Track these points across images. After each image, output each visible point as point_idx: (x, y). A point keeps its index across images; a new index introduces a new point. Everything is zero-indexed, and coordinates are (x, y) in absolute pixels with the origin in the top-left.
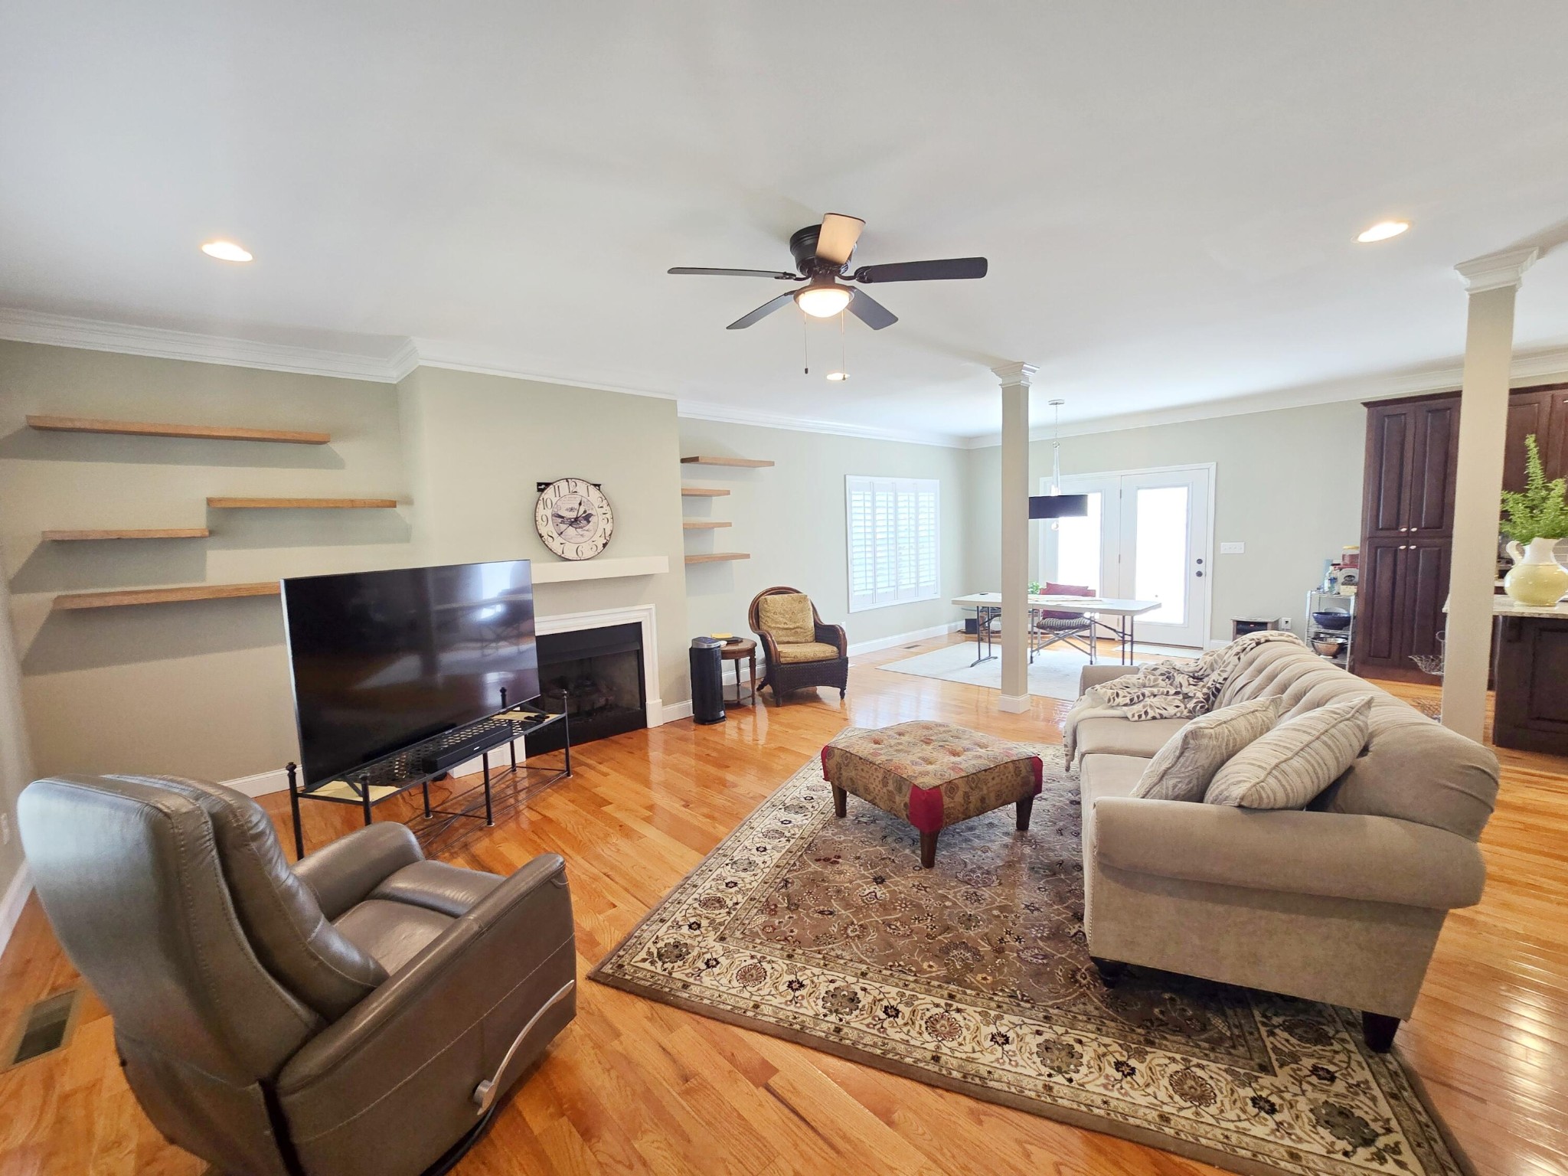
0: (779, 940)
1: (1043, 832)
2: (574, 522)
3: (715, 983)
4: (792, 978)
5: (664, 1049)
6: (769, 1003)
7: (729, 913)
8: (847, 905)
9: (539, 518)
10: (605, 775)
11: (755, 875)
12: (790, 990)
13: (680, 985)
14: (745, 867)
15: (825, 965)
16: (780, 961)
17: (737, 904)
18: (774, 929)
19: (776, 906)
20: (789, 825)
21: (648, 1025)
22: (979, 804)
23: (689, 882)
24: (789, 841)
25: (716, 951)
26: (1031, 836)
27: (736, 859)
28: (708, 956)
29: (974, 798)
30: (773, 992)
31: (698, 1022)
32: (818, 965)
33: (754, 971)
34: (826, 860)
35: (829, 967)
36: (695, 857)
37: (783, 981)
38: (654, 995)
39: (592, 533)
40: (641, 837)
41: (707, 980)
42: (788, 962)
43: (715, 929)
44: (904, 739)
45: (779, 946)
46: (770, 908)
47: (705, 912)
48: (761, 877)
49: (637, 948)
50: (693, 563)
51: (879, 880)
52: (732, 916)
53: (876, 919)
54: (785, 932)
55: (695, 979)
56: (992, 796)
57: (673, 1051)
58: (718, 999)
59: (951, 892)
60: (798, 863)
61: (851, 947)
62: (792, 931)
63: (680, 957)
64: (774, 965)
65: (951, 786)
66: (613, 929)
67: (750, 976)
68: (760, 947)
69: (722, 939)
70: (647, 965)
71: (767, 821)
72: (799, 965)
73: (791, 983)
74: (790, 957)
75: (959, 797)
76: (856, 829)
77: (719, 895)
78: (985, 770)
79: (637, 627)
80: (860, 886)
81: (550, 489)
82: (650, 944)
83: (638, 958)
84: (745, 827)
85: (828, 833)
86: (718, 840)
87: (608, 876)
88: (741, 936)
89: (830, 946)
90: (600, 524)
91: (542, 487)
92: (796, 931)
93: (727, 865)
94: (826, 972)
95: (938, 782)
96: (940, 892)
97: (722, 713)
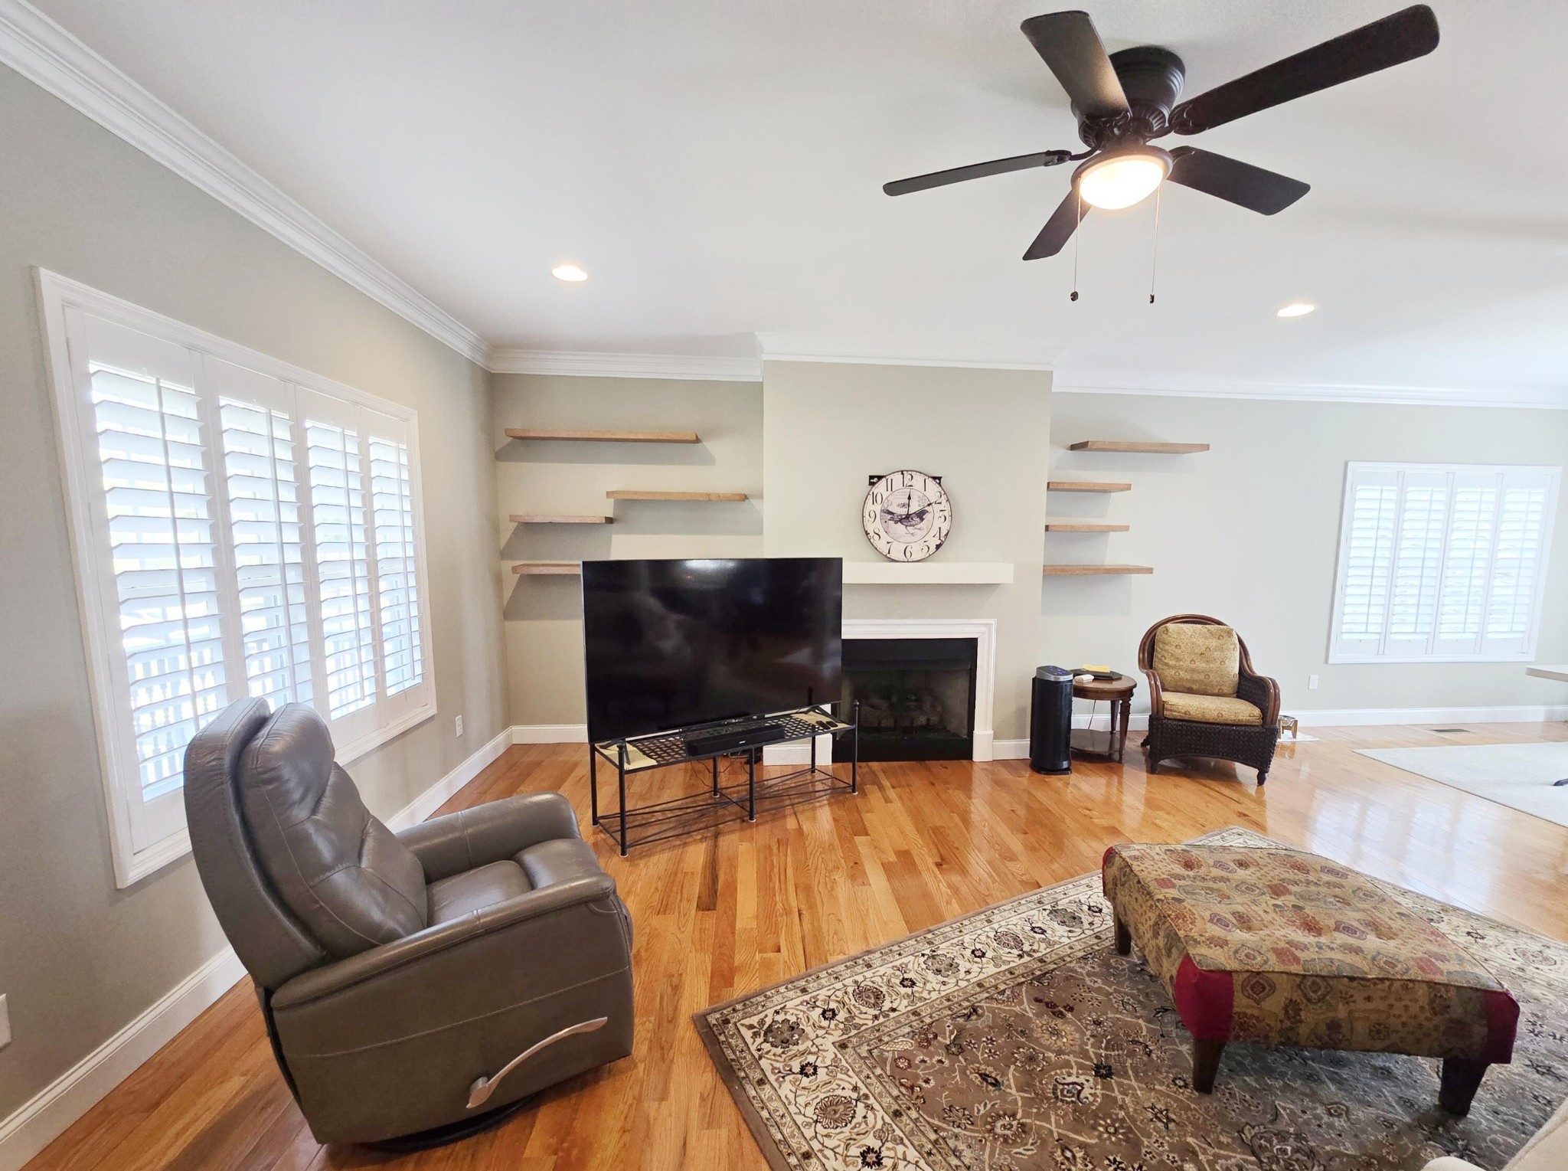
0: (902, 1084)
1: (1500, 1138)
2: (906, 519)
3: (791, 1096)
4: (876, 1144)
5: (685, 1144)
6: (824, 1161)
7: (876, 1017)
8: (1028, 1085)
9: (866, 514)
10: (887, 800)
11: (944, 983)
12: (860, 1160)
13: (758, 1076)
14: (942, 967)
15: (930, 1153)
16: (880, 1113)
17: (894, 1010)
18: (910, 1066)
19: (936, 1037)
20: (1038, 936)
21: (696, 1101)
22: (1322, 1029)
23: (866, 958)
24: (1020, 956)
25: (824, 1057)
26: (1463, 1132)
27: (939, 952)
28: (811, 1059)
29: (1312, 1018)
30: (839, 1150)
31: (739, 1134)
32: (919, 1149)
33: (841, 1108)
34: (1050, 1005)
35: (932, 1158)
36: (899, 928)
37: (861, 1143)
38: (728, 1071)
39: (923, 533)
40: (865, 883)
41: (786, 1089)
42: (888, 1119)
43: (846, 1031)
44: (1241, 874)
45: (895, 1093)
46: (926, 1037)
47: (853, 1002)
48: (946, 990)
49: (756, 1008)
50: (1054, 574)
51: (1103, 1072)
52: (876, 1022)
53: (1053, 1128)
54: (917, 1077)
55: (777, 1080)
56: (1361, 1028)
57: (690, 1151)
58: (778, 1119)
59: (1211, 1151)
60: (1008, 992)
61: (983, 1149)
62: (927, 1081)
63: (785, 1042)
64: (870, 1114)
65: (1260, 983)
66: (757, 975)
67: (834, 1111)
68: (873, 1080)
69: (843, 1046)
70: (747, 1034)
71: (1014, 920)
72: (898, 1132)
73: (870, 1150)
74: (897, 1114)
75: (1274, 1004)
76: (1130, 979)
77: (884, 989)
78: (1351, 979)
79: (971, 644)
80: (1067, 1065)
81: (883, 483)
82: (770, 1012)
83: (747, 1021)
84: (983, 916)
85: (1083, 970)
86: (938, 918)
87: (800, 915)
88: (865, 1054)
89: (957, 1130)
90: (935, 522)
91: (874, 480)
92: (932, 1083)
93: (923, 955)
94: (922, 1163)
95: (1231, 965)
96: (1190, 1140)
97: (1065, 764)
